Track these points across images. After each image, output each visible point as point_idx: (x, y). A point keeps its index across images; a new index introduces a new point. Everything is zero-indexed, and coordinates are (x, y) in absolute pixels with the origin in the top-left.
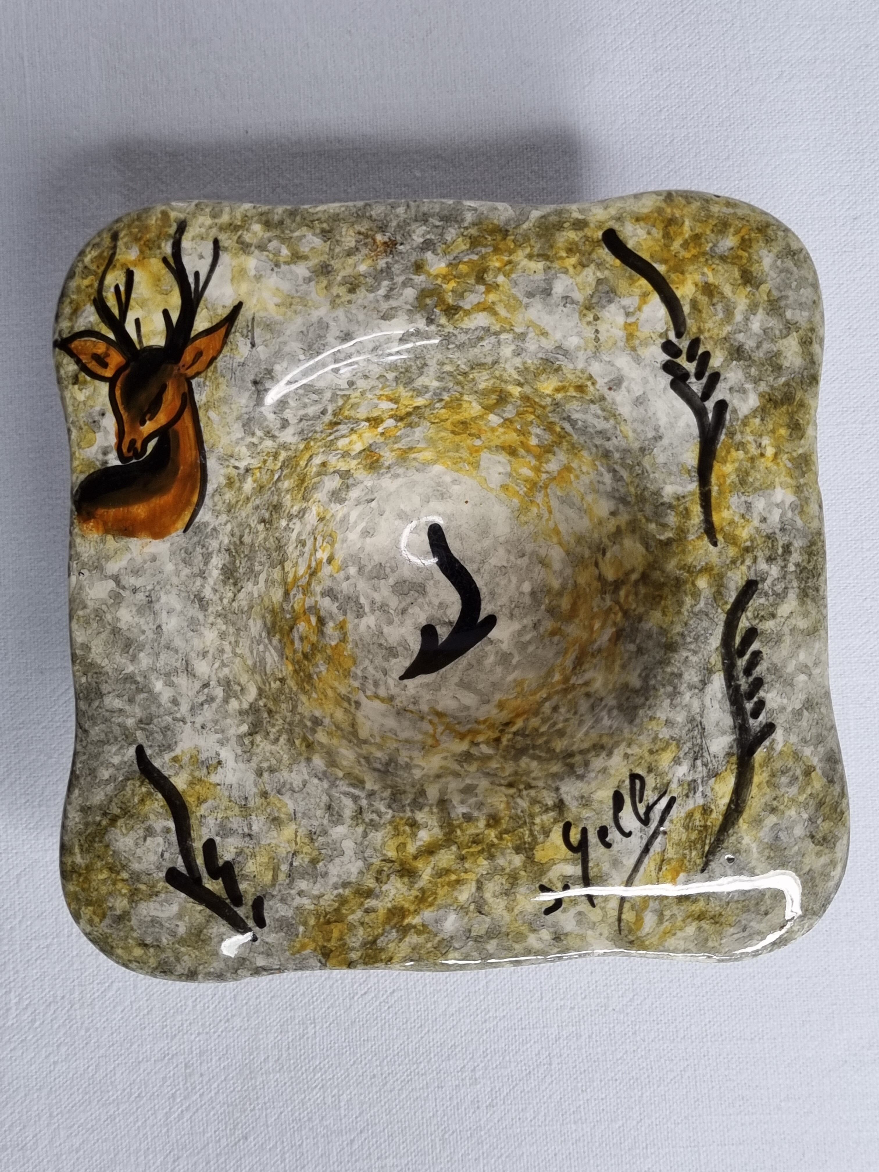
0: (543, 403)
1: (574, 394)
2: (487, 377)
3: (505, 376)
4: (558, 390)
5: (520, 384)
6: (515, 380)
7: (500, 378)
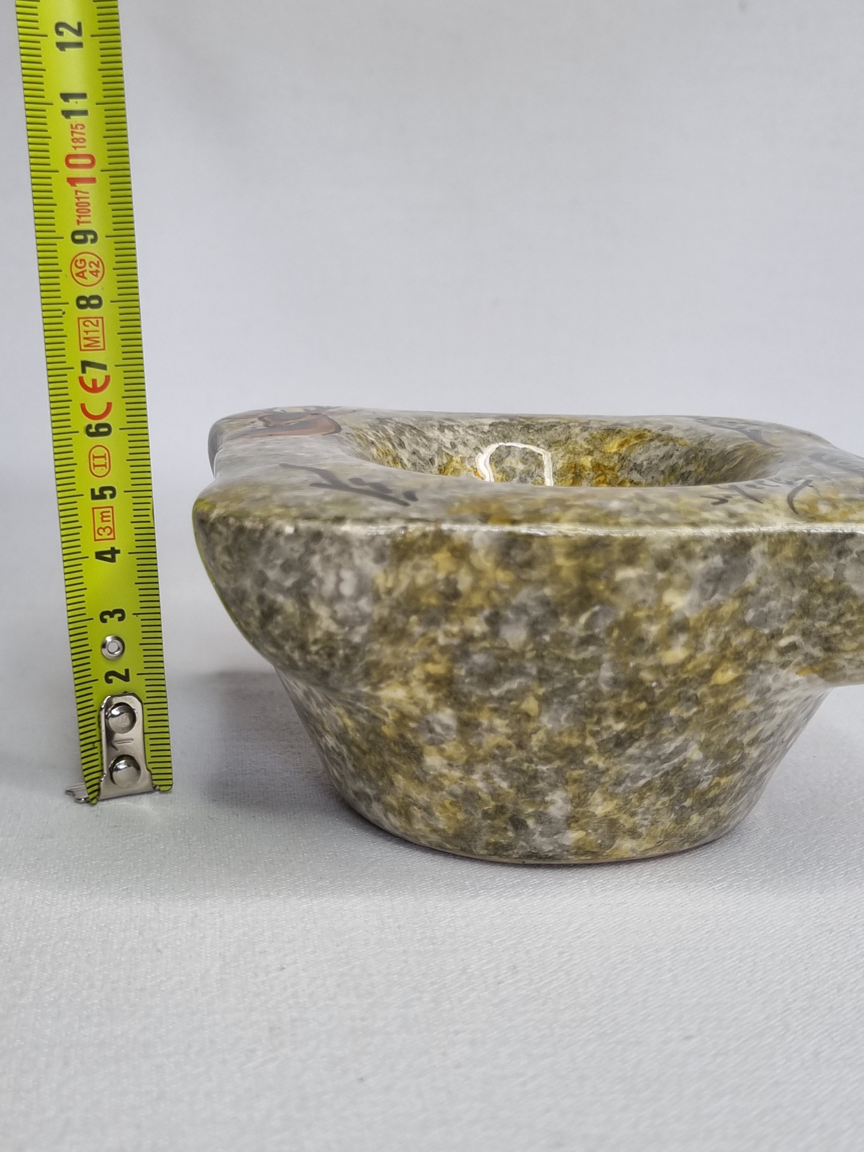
0: (612, 465)
1: (636, 442)
2: (562, 454)
3: (578, 449)
4: (621, 445)
5: (590, 453)
6: (586, 449)
7: (574, 452)
